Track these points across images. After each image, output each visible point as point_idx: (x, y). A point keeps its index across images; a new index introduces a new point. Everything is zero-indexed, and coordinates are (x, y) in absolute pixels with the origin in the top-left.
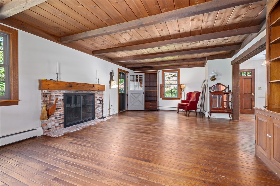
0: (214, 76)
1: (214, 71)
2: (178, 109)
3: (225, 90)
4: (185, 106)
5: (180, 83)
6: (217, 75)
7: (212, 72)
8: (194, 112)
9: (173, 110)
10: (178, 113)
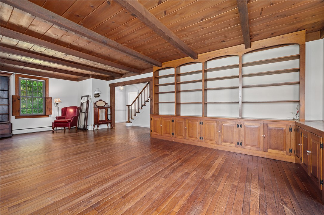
0: (98, 93)
1: (98, 89)
2: (53, 128)
3: (105, 105)
4: (68, 122)
5: (48, 95)
6: (101, 93)
7: (97, 90)
8: (75, 128)
9: (44, 131)
10: (53, 133)
